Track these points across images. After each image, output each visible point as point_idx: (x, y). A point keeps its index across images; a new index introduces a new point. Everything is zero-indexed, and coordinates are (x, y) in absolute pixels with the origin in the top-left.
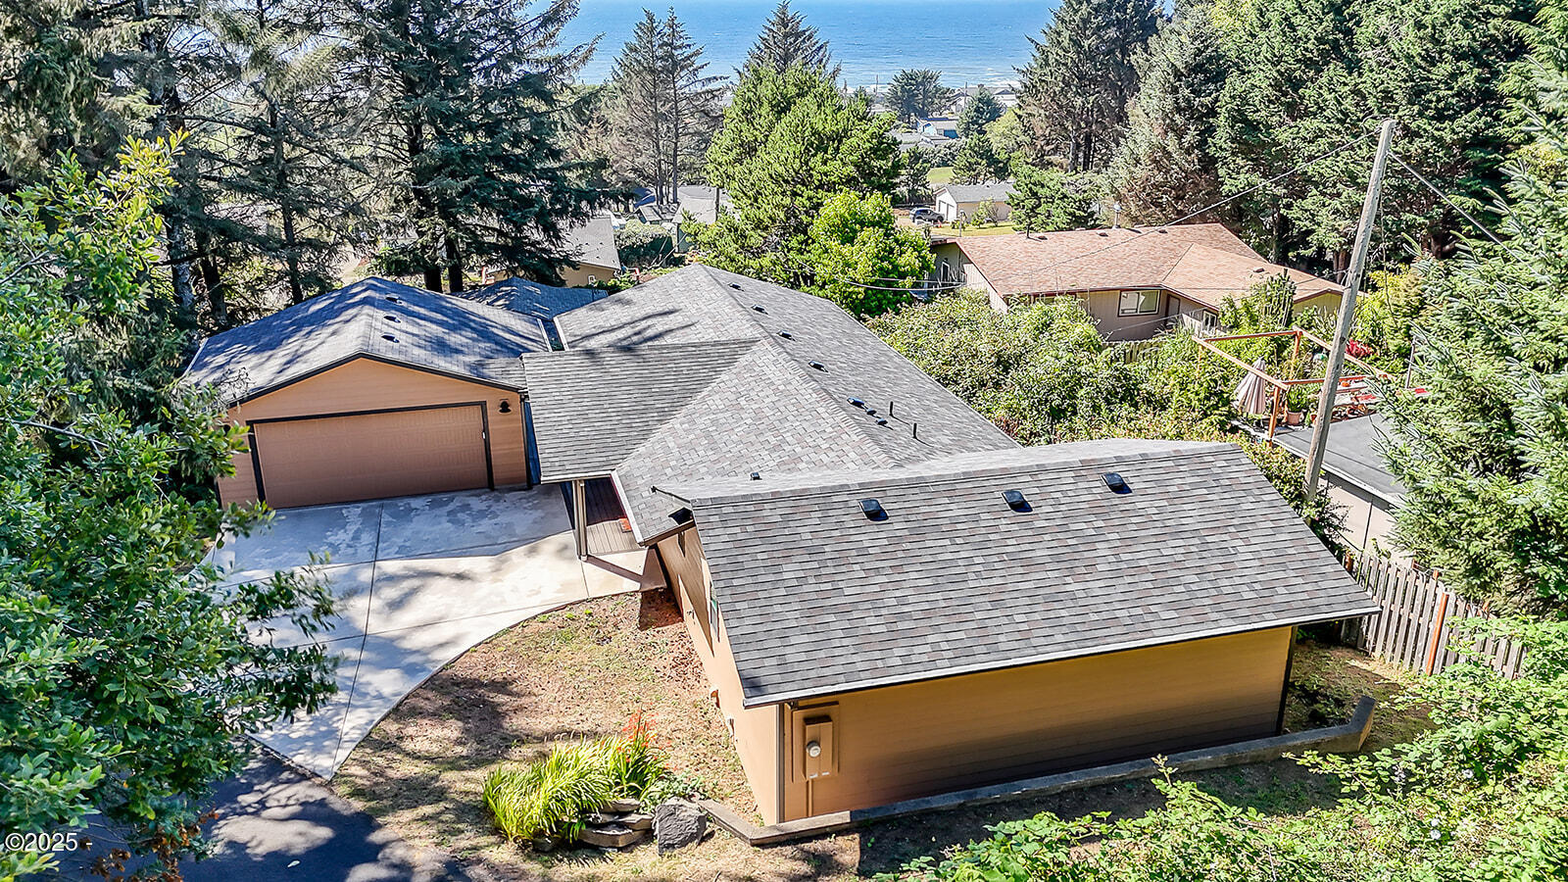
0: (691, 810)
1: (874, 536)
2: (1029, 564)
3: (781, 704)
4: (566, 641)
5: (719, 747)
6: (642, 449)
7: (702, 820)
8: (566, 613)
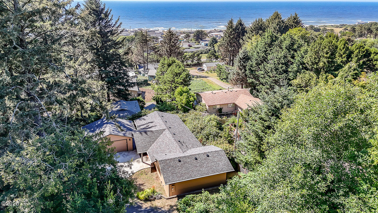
0: (160, 196)
1: (179, 164)
2: (196, 167)
3: (169, 184)
4: (142, 175)
5: (162, 188)
6: (150, 148)
7: (161, 197)
8: (141, 171)
